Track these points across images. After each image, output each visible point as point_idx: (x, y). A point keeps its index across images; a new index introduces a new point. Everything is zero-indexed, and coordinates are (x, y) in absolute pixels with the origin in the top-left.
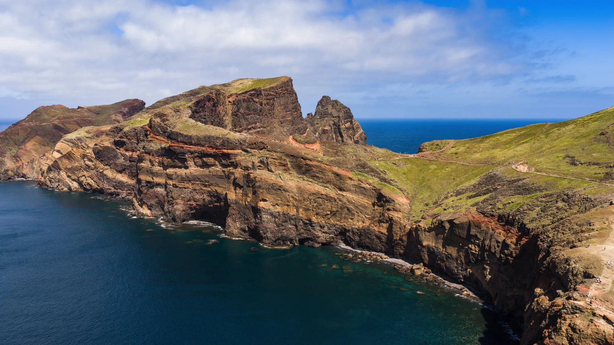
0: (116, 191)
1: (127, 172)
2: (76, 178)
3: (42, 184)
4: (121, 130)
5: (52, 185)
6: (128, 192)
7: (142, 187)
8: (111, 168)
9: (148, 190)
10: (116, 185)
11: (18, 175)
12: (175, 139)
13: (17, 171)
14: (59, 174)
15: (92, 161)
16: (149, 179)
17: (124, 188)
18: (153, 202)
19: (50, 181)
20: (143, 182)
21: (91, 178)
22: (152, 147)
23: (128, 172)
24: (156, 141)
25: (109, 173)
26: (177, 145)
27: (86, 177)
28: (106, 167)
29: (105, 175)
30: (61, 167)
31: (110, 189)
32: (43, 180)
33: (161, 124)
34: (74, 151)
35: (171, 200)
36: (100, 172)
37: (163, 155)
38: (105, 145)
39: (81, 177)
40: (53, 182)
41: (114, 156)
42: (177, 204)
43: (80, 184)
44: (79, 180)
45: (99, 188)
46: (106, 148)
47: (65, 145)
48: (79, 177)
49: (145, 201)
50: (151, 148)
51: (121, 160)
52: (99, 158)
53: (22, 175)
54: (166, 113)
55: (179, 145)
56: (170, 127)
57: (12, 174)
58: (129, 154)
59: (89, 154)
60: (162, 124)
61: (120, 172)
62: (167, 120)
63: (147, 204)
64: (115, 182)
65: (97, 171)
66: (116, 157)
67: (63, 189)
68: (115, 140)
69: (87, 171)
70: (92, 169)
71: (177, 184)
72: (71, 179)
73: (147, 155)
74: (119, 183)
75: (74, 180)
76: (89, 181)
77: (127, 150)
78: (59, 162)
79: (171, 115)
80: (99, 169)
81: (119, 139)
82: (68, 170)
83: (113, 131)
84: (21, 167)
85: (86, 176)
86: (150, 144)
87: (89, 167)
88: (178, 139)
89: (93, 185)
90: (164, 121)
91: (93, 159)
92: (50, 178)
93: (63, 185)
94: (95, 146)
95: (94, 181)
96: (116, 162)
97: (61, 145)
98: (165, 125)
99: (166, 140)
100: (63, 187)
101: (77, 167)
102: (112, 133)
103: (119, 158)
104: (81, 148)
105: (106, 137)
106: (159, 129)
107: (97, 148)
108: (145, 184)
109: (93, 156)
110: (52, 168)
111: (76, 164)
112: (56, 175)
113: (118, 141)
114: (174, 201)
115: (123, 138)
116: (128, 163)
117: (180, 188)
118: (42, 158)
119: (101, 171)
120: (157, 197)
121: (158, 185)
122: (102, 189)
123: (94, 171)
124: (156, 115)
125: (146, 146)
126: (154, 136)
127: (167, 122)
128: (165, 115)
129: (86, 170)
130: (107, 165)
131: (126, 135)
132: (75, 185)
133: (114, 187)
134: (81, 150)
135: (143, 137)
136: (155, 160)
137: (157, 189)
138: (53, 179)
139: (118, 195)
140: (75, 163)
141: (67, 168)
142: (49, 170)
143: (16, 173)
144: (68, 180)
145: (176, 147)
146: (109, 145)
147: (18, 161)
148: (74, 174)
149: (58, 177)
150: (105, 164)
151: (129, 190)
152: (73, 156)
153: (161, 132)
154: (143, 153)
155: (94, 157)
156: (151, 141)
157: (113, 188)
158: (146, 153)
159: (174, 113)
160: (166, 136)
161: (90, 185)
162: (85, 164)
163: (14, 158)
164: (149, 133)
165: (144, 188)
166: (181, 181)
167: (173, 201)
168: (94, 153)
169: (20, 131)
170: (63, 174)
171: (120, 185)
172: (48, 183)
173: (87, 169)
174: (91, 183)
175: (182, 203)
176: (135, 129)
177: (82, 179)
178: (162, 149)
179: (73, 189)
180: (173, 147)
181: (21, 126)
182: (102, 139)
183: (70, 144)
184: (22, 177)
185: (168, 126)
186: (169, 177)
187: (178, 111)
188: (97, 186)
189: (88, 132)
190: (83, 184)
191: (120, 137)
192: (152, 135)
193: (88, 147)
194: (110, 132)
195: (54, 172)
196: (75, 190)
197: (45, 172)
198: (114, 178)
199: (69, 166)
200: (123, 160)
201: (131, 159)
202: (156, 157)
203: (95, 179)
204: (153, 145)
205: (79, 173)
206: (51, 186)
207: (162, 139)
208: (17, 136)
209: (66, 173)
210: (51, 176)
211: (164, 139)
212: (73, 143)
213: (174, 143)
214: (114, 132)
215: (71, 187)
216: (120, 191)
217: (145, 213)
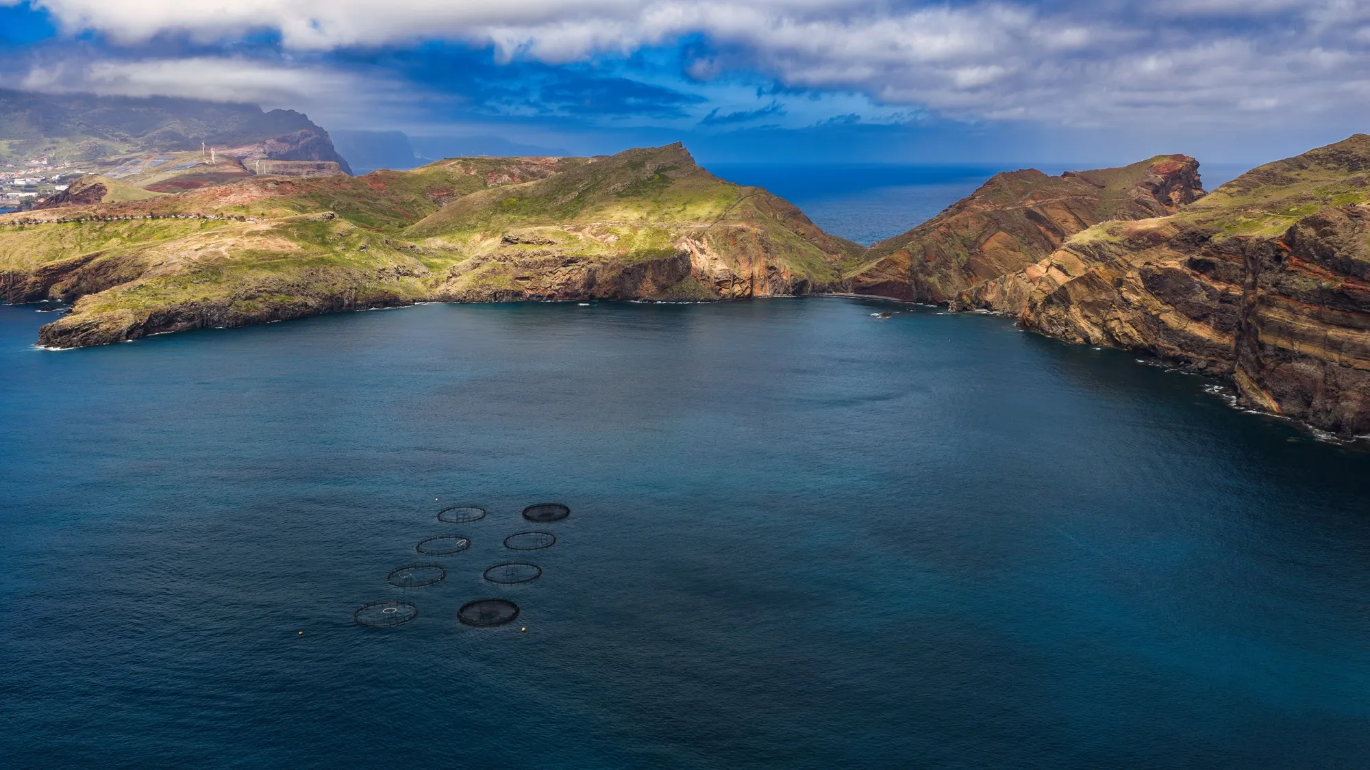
0: (1185, 354)
1: (1212, 322)
2: (1100, 321)
3: (1031, 325)
4: (1205, 240)
5: (1052, 329)
6: (1211, 358)
7: (1265, 356)
8: (1176, 310)
9: (1278, 365)
10: (1186, 343)
11: (978, 304)
12: (1355, 275)
13: (976, 297)
14: (1067, 310)
15: (1137, 294)
16: (1283, 343)
17: (1202, 351)
18: (1287, 387)
19: (1050, 322)
20: (1269, 348)
21: (1131, 324)
22: (1296, 284)
23: (1215, 321)
24: (1305, 273)
25: (1171, 319)
26: (1360, 287)
27: (1121, 322)
28: (1166, 308)
29: (1163, 322)
30: (1072, 298)
31: (1172, 350)
32: (1032, 317)
33: (1317, 240)
34: (1100, 273)
35: (1333, 390)
36: (1152, 316)
37: (1321, 303)
38: (1169, 266)
39: (1112, 320)
40: (1054, 325)
41: (1187, 288)
42: (1347, 398)
43: (1108, 333)
44: (1105, 326)
45: (1146, 344)
46: (1170, 272)
47: (1070, 255)
48: (1107, 321)
49: (1268, 383)
50: (1294, 287)
51: (1202, 297)
52: (1153, 289)
53: (984, 303)
54: (1330, 219)
55: (1364, 287)
56: (1339, 249)
57: (969, 301)
58: (1219, 287)
59: (1131, 280)
60: (1321, 241)
61: (1197, 319)
62: (1332, 233)
63: (1273, 390)
64: (1184, 338)
65: (1146, 313)
66: (1189, 289)
67: (1076, 339)
68: (1191, 259)
69: (1124, 311)
70: (1135, 308)
71: (1352, 361)
72: (1091, 322)
73: (1282, 298)
74: (1192, 340)
75: (1096, 324)
76: (1127, 330)
77: (1216, 279)
78: (1068, 289)
79: (1340, 224)
80: (1149, 309)
81: (1201, 257)
82: (1084, 305)
83: (1186, 239)
84: (983, 290)
85: (1123, 319)
86: (1291, 278)
87: (1129, 304)
88: (1363, 275)
89: (1136, 337)
90: (1324, 234)
91: (1139, 291)
92: (1050, 316)
93: (1075, 331)
94: (1146, 266)
95: (1138, 331)
96: (1190, 300)
97: (1064, 257)
98: (1328, 242)
99: (1331, 275)
100: (1075, 335)
101: (1104, 302)
102: (1183, 245)
103: (1195, 294)
104: (1115, 267)
105: (1171, 251)
106: (1311, 250)
107: (1151, 270)
108: (1272, 353)
109: (1141, 284)
110: (1055, 300)
111: (1103, 296)
112: (1062, 312)
113: (1199, 261)
114: (1340, 393)
115: (1212, 256)
116: (1215, 305)
117: (1357, 369)
118: (1020, 275)
119: (1154, 313)
120: (1297, 379)
121: (1304, 357)
122: (1153, 347)
123: (1139, 311)
124: (1307, 222)
125: (1282, 282)
126: (1300, 263)
127: (1331, 238)
128: (1327, 223)
129: (1123, 309)
130: (1167, 303)
131: (1217, 249)
132: (1096, 333)
133: (1179, 346)
134: (1114, 270)
135: (1270, 261)
136: (1301, 310)
137: (1299, 365)
138: (1055, 318)
139: (1188, 361)
140: (1100, 293)
141: (1083, 301)
142: (1048, 303)
143: (974, 299)
144: (1083, 324)
145: (1359, 292)
146: (1179, 267)
147: (971, 276)
148: (1098, 314)
149: (1065, 316)
150: (1164, 300)
151: (1213, 355)
152: (1097, 281)
153: (1316, 257)
154: (1274, 294)
155: (1143, 286)
156: (1293, 271)
157: (1178, 349)
158: (1281, 294)
159: (1346, 220)
160: (1328, 266)
161: (1130, 338)
162: (1122, 297)
163: (963, 271)
164: (1285, 255)
165: (1269, 360)
166: (1362, 357)
167: (1337, 393)
168: (1142, 278)
169: (970, 222)
170: (1075, 311)
171: (1198, 344)
172: (1045, 325)
173: (1124, 307)
174: (1130, 334)
175: (1359, 397)
176: (1240, 241)
177: (1114, 324)
178: (1322, 291)
179: (1092, 341)
180: (1350, 290)
181: (972, 211)
182: (1162, 254)
183: (1079, 254)
184: (985, 307)
185: (1334, 246)
186: (1335, 345)
187: (1356, 217)
188: (1142, 340)
189: (1111, 232)
190: (1114, 334)
191: (1203, 254)
192: (1295, 260)
193: (1130, 267)
194: (1178, 242)
195: (1058, 307)
196: (1096, 343)
197: (1039, 304)
198: (1181, 330)
199: (1089, 299)
200: (1205, 298)
201: (1225, 298)
202: (1305, 305)
203: (1140, 327)
204: (1297, 280)
205: (1107, 313)
206: (1051, 331)
207: (1318, 269)
208: (965, 231)
209: (1082, 311)
210: (1052, 313)
211: (1324, 271)
212: (1084, 252)
213: (1353, 283)
214: (1189, 242)
215: (1089, 337)
216: (1194, 355)
217: (1266, 405)
